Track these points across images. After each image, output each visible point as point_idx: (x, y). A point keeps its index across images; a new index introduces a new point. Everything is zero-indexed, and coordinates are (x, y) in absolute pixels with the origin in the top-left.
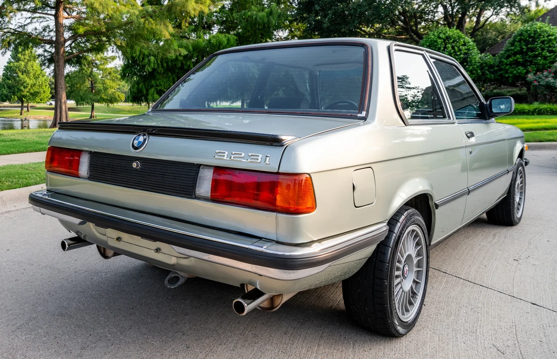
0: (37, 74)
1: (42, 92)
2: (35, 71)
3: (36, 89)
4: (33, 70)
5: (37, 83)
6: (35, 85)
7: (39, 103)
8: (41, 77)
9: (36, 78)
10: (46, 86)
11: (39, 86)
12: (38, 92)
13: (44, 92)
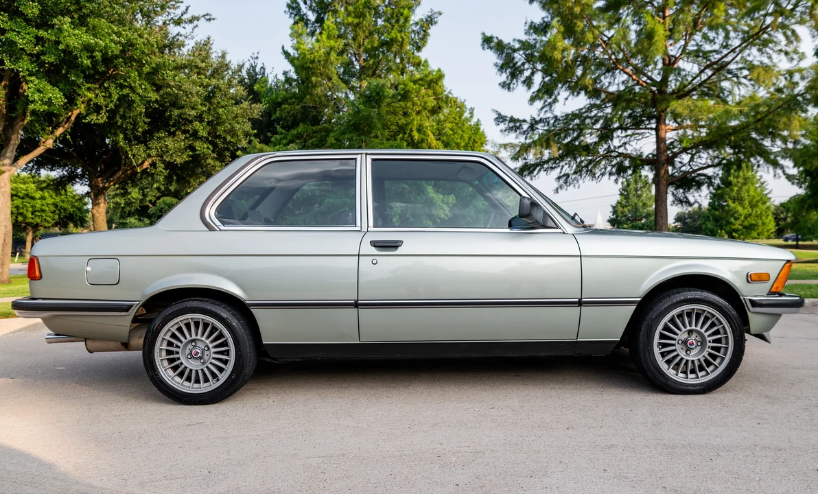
0: (755, 200)
1: (760, 224)
2: (751, 198)
3: (751, 221)
4: (749, 196)
5: (754, 213)
6: (750, 215)
7: (755, 238)
8: (760, 204)
9: (753, 206)
10: (768, 216)
11: (757, 216)
12: (754, 225)
13: (764, 224)
